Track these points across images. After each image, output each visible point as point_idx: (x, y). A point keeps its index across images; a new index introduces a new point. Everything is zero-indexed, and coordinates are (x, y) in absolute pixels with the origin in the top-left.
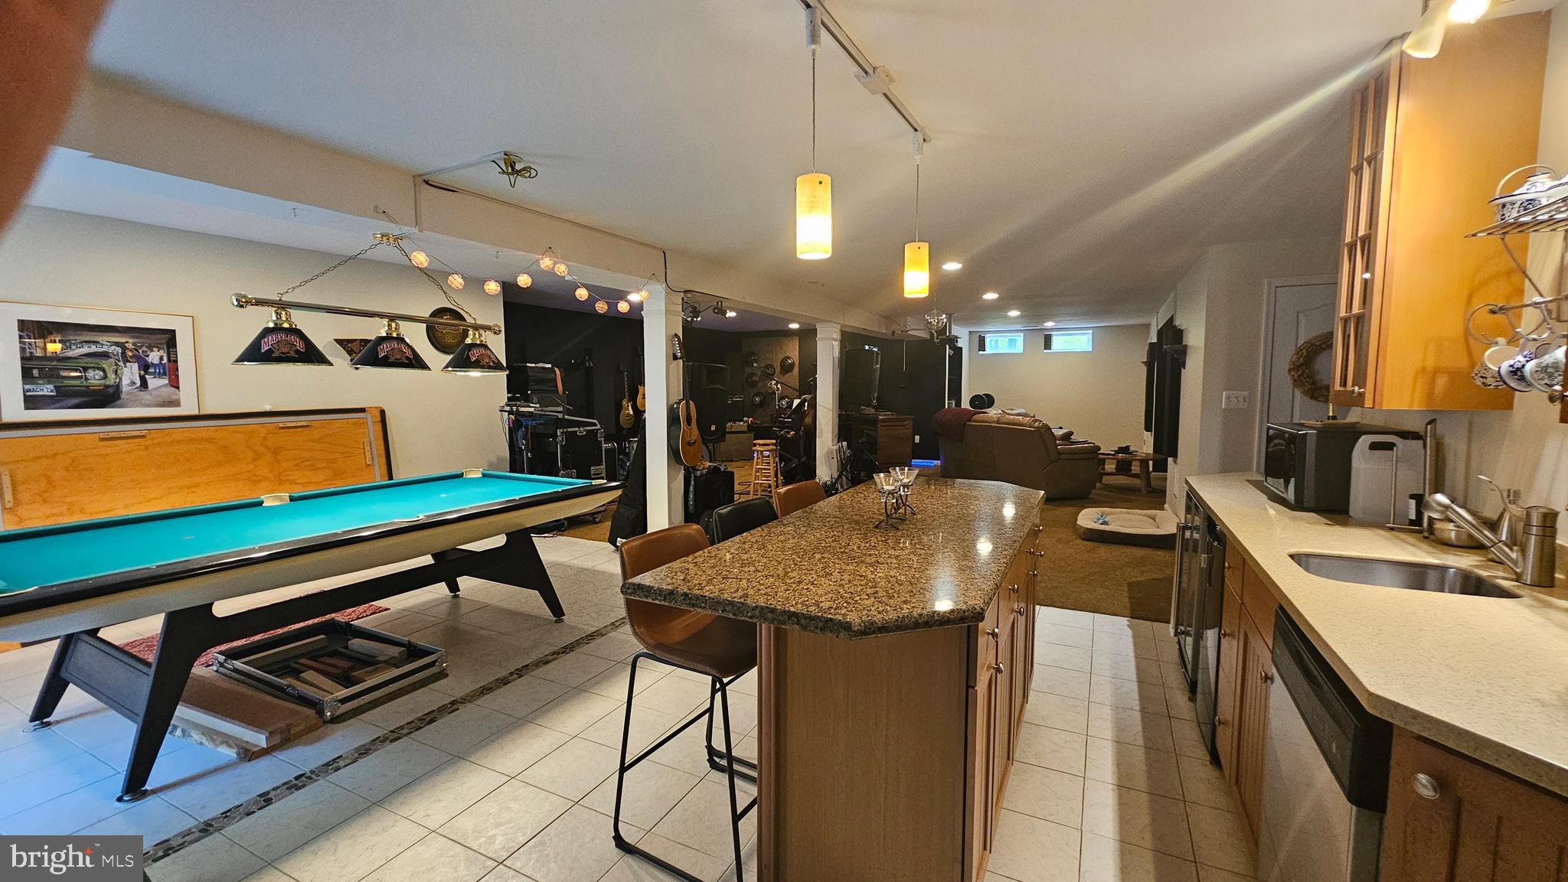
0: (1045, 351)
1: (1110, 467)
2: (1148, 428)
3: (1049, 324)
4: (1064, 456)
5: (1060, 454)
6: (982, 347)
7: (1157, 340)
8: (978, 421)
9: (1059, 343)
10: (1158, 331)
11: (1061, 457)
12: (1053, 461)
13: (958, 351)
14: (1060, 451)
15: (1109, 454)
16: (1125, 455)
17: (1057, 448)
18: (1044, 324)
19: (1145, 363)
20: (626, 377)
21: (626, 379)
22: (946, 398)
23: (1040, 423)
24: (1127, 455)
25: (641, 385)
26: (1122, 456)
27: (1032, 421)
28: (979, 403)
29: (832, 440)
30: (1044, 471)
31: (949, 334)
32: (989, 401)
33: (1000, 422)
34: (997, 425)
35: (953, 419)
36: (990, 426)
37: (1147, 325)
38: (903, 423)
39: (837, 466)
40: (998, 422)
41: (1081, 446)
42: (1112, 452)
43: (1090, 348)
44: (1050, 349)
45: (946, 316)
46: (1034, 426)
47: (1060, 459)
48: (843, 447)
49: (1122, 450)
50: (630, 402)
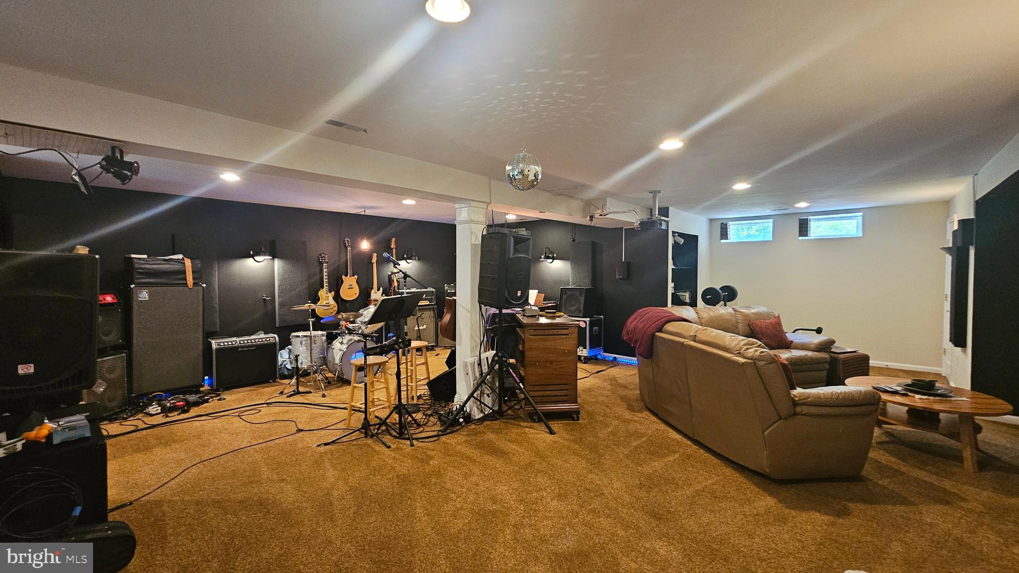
0: (800, 238)
1: (897, 410)
2: (958, 339)
3: (802, 205)
4: (806, 409)
6: (724, 234)
7: (976, 214)
8: (670, 333)
9: (819, 228)
10: (976, 202)
11: (799, 409)
12: (783, 417)
13: (692, 241)
14: (796, 399)
15: (895, 393)
16: (926, 397)
17: (790, 394)
18: (797, 205)
19: (948, 250)
20: (325, 268)
21: (326, 270)
22: (670, 290)
23: (756, 351)
24: (931, 398)
25: (346, 276)
26: (921, 399)
27: (744, 345)
28: (713, 297)
29: (472, 350)
30: (766, 433)
31: (657, 216)
32: (730, 294)
33: (697, 339)
34: (692, 343)
35: (641, 326)
36: (682, 344)
37: (946, 202)
38: (564, 332)
39: (474, 384)
40: (694, 338)
41: (839, 391)
42: (899, 388)
43: (860, 235)
44: (807, 236)
45: (652, 195)
46: (746, 355)
47: (795, 414)
48: (487, 358)
49: (921, 387)
50: (330, 293)
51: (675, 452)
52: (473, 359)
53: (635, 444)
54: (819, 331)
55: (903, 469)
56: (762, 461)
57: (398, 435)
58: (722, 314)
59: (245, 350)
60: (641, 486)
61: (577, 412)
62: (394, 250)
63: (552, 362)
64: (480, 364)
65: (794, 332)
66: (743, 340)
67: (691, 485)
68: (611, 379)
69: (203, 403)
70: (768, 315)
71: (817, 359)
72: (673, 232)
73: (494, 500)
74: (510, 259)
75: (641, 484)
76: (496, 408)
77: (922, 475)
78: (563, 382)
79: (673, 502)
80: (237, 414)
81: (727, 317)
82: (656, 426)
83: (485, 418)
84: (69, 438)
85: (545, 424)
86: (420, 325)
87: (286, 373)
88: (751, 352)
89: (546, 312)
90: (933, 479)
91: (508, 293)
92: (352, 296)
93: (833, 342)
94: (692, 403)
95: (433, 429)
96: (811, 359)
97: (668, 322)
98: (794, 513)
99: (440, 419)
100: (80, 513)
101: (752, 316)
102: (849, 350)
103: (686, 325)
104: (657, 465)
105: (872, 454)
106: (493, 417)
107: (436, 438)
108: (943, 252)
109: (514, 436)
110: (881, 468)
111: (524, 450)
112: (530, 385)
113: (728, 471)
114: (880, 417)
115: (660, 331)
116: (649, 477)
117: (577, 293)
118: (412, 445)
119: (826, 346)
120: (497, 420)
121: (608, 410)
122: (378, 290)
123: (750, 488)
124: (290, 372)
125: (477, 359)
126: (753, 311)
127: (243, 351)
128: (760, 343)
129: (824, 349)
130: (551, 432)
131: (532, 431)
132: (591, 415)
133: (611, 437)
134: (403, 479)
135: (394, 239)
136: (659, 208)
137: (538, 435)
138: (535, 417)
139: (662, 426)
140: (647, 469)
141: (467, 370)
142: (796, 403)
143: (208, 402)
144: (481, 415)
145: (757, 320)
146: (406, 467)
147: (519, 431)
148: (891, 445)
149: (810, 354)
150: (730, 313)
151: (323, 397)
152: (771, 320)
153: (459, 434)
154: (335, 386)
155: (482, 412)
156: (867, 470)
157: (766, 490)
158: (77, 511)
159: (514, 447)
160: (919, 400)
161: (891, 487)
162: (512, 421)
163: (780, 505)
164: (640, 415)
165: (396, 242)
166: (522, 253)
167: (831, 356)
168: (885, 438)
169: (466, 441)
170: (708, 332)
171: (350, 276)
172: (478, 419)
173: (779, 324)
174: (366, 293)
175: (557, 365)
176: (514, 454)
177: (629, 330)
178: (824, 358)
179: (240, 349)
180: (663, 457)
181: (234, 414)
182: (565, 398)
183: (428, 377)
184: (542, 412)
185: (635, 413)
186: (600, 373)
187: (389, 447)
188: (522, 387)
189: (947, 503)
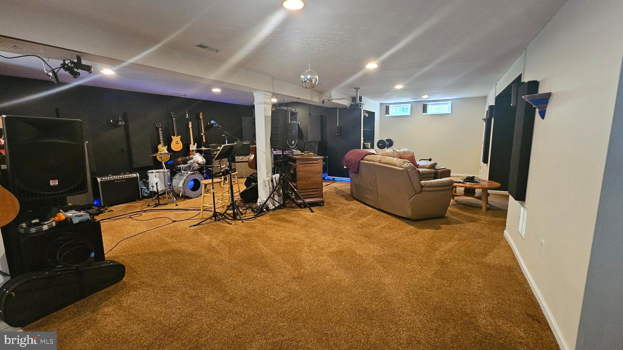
0: (423, 114)
1: (460, 190)
2: (485, 161)
3: (425, 97)
4: (426, 189)
5: (422, 187)
6: (387, 112)
7: (495, 103)
8: (367, 160)
9: (432, 109)
10: (496, 97)
11: (423, 189)
12: (417, 193)
13: (372, 114)
14: (423, 184)
15: (460, 182)
16: (471, 183)
17: (420, 182)
18: (423, 97)
19: (484, 119)
20: (161, 131)
21: (161, 132)
22: (362, 142)
23: (408, 164)
24: (473, 183)
25: (174, 136)
26: (469, 184)
27: (402, 163)
28: (383, 145)
29: (267, 173)
30: (410, 200)
31: (358, 101)
32: (390, 143)
33: (381, 162)
34: (379, 164)
35: (353, 158)
36: (374, 164)
37: (485, 97)
38: (317, 162)
39: (269, 191)
40: (380, 162)
41: (439, 181)
42: (462, 181)
43: (450, 112)
44: (426, 113)
45: (356, 90)
46: (403, 167)
47: (422, 191)
48: (275, 177)
49: (469, 179)
50: (165, 146)
51: (371, 215)
52: (268, 178)
53: (353, 213)
54: (430, 160)
55: (461, 213)
56: (409, 213)
57: (233, 219)
58: (388, 152)
59: (119, 182)
60: (359, 228)
61: (323, 202)
62: (202, 120)
63: (310, 178)
64: (272, 181)
65: (420, 160)
66: (401, 160)
67: (380, 225)
68: (334, 188)
69: (100, 213)
70: (408, 153)
71: (429, 172)
72: (364, 110)
73: (295, 239)
74: (289, 124)
75: (359, 227)
76: (282, 203)
77: (468, 214)
78: (316, 187)
79: (373, 232)
80: (128, 217)
81: (390, 154)
82: (360, 205)
83: (276, 209)
84: (80, 220)
85: (309, 208)
86: (221, 165)
87: (145, 195)
88: (405, 165)
89: (304, 153)
90: (471, 215)
91: (289, 142)
92: (177, 149)
93: (436, 164)
94: (379, 192)
95: (250, 215)
96: (427, 172)
97: (366, 155)
98: (420, 230)
99: (252, 211)
100: (94, 255)
101: (402, 153)
102: (443, 168)
103: (375, 156)
104: (364, 220)
105: (449, 209)
106: (280, 207)
107: (255, 218)
108: (483, 121)
109: (294, 215)
110: (452, 213)
111: (301, 220)
112: (300, 190)
113: (394, 219)
114: (454, 194)
115: (363, 160)
116: (361, 224)
117: (314, 144)
118: (243, 222)
119: (433, 166)
120: (282, 209)
121: (337, 201)
122: (194, 144)
123: (403, 224)
124: (148, 194)
125: (270, 178)
126: (402, 150)
127: (118, 182)
128: (409, 161)
129: (432, 167)
130: (312, 211)
131: (302, 212)
132: (328, 203)
133: (341, 211)
134: (246, 235)
135: (201, 113)
136: (359, 97)
137: (306, 213)
138: (302, 206)
139: (363, 205)
140: (360, 222)
141: (265, 184)
142: (422, 186)
143: (103, 213)
144: (274, 207)
145: (403, 155)
146: (245, 230)
147: (296, 212)
148: (457, 205)
149: (426, 170)
150: (391, 152)
151: (176, 206)
152: (410, 155)
153: (266, 216)
154: (181, 200)
155: (274, 205)
156: (448, 214)
157: (409, 224)
158: (93, 255)
159: (296, 218)
160: (468, 184)
161: (456, 219)
162: (291, 209)
163: (415, 228)
164: (352, 202)
165: (202, 115)
166: (294, 121)
167: (435, 171)
168: (455, 203)
169: (270, 219)
170: (386, 158)
171: (176, 136)
172: (272, 209)
173: (413, 157)
174: (187, 146)
175: (313, 179)
176: (297, 221)
177: (346, 161)
178: (433, 172)
179: (116, 182)
180: (366, 217)
181: (126, 217)
182: (317, 195)
183: (239, 191)
184: (307, 203)
185: (350, 201)
186: (328, 186)
187: (231, 224)
188: (296, 190)
189: (475, 222)
